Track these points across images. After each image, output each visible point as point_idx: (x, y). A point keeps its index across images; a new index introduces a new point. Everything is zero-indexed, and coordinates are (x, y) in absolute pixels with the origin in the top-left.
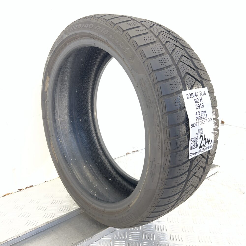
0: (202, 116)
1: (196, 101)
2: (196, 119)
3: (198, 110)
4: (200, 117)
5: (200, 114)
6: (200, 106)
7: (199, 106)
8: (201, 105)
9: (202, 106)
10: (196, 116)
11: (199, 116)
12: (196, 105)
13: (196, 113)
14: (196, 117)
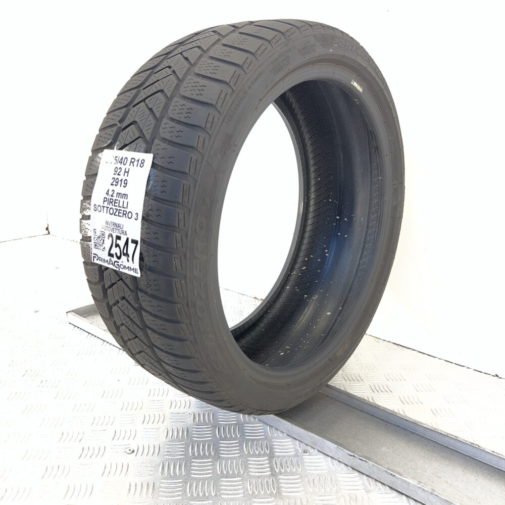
0: (116, 201)
1: (117, 171)
2: (104, 201)
3: (113, 187)
4: (111, 201)
5: (115, 195)
6: (120, 183)
7: (117, 181)
8: (121, 180)
9: (123, 184)
10: (106, 196)
11: (112, 198)
12: (114, 178)
13: (108, 191)
14: (105, 198)
